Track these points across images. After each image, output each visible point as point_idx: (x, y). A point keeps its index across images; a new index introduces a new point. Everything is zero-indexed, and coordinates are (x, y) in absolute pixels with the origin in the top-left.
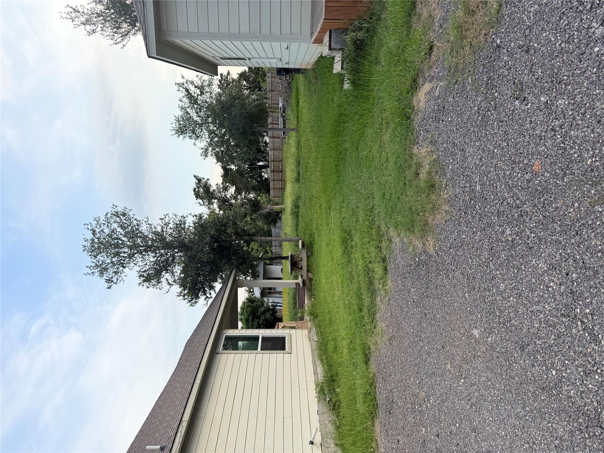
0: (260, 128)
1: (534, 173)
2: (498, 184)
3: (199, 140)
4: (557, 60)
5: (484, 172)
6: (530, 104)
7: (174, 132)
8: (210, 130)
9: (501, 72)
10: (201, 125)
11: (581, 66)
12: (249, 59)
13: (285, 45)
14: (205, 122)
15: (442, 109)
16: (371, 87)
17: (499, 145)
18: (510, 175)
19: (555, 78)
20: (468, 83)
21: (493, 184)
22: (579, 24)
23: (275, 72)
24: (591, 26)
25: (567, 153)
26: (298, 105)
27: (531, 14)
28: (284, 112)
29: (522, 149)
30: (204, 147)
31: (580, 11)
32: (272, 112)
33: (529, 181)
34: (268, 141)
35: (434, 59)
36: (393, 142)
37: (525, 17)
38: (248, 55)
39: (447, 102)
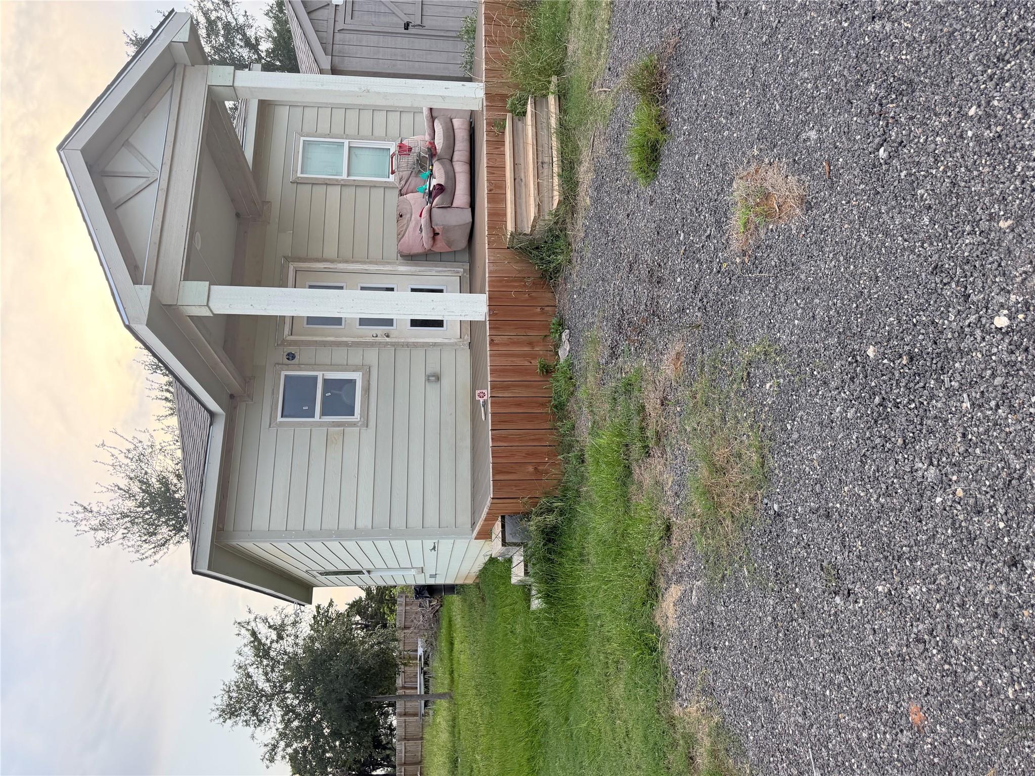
0: (381, 696)
1: (916, 729)
2: (853, 761)
3: (263, 728)
4: (881, 523)
5: (819, 740)
6: (861, 600)
7: (216, 714)
8: (287, 706)
9: (794, 552)
10: (270, 697)
11: (925, 528)
12: (369, 572)
13: (429, 544)
14: (278, 690)
15: (709, 628)
16: (578, 601)
17: (831, 681)
18: (870, 738)
19: (888, 551)
20: (744, 578)
21: (843, 764)
22: (895, 467)
23: (412, 595)
24: (916, 467)
25: (961, 681)
26: (451, 650)
27: (816, 464)
28: (426, 663)
29: (875, 683)
30: (270, 741)
31: (889, 449)
32: (405, 665)
33: (911, 747)
34: (395, 723)
35: (677, 545)
36: (633, 698)
37: (807, 468)
38: (368, 565)
39: (716, 614)
